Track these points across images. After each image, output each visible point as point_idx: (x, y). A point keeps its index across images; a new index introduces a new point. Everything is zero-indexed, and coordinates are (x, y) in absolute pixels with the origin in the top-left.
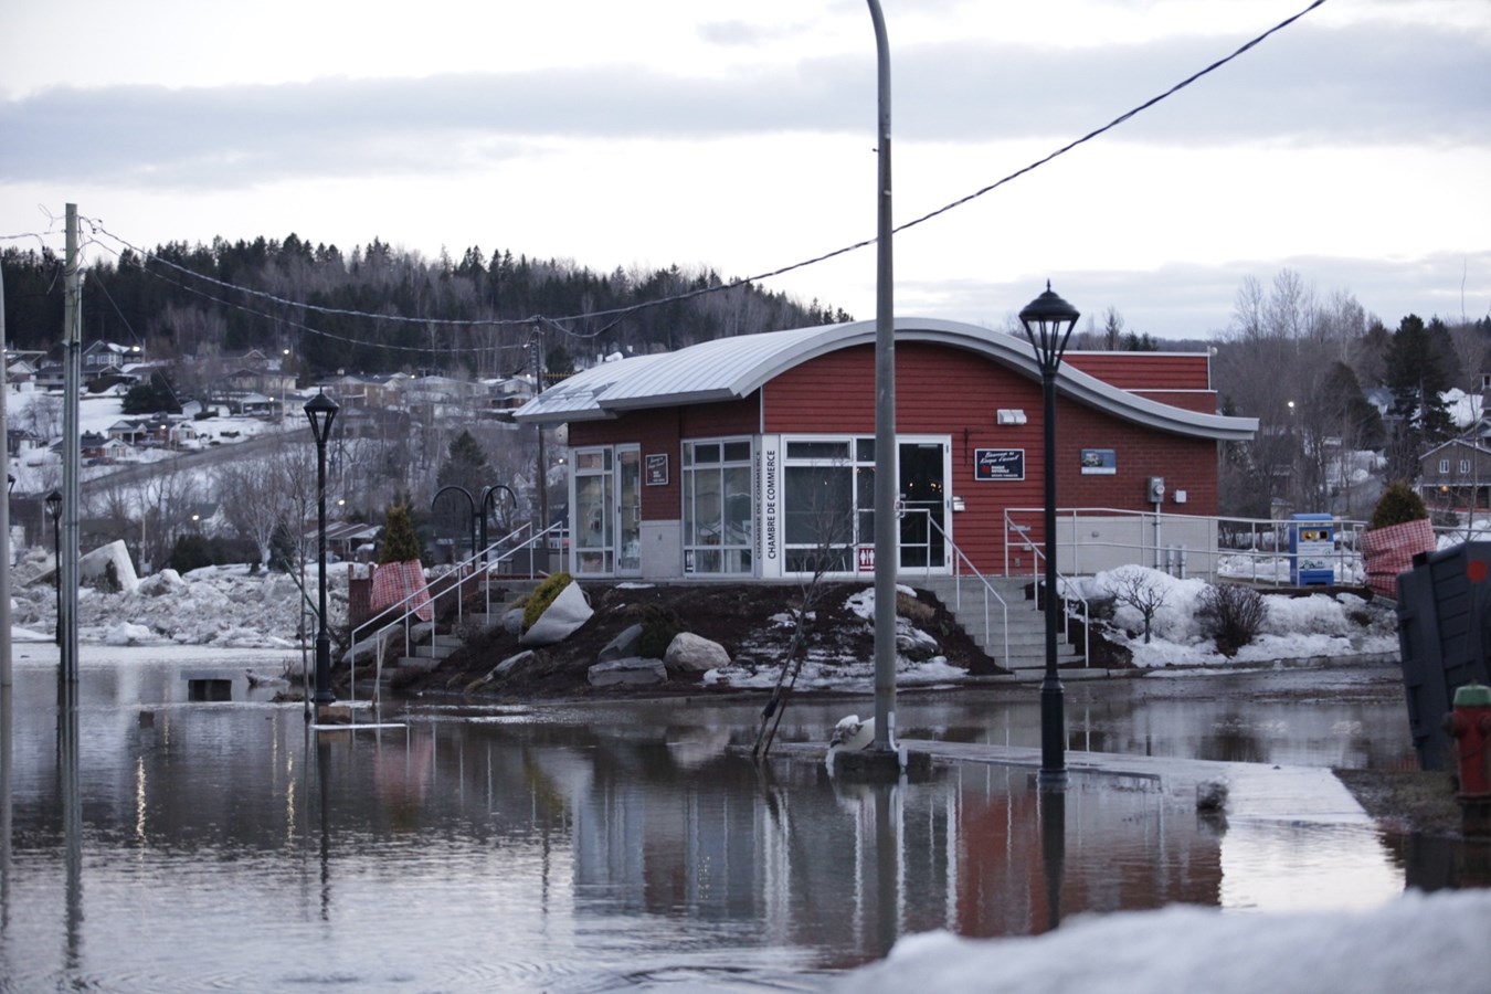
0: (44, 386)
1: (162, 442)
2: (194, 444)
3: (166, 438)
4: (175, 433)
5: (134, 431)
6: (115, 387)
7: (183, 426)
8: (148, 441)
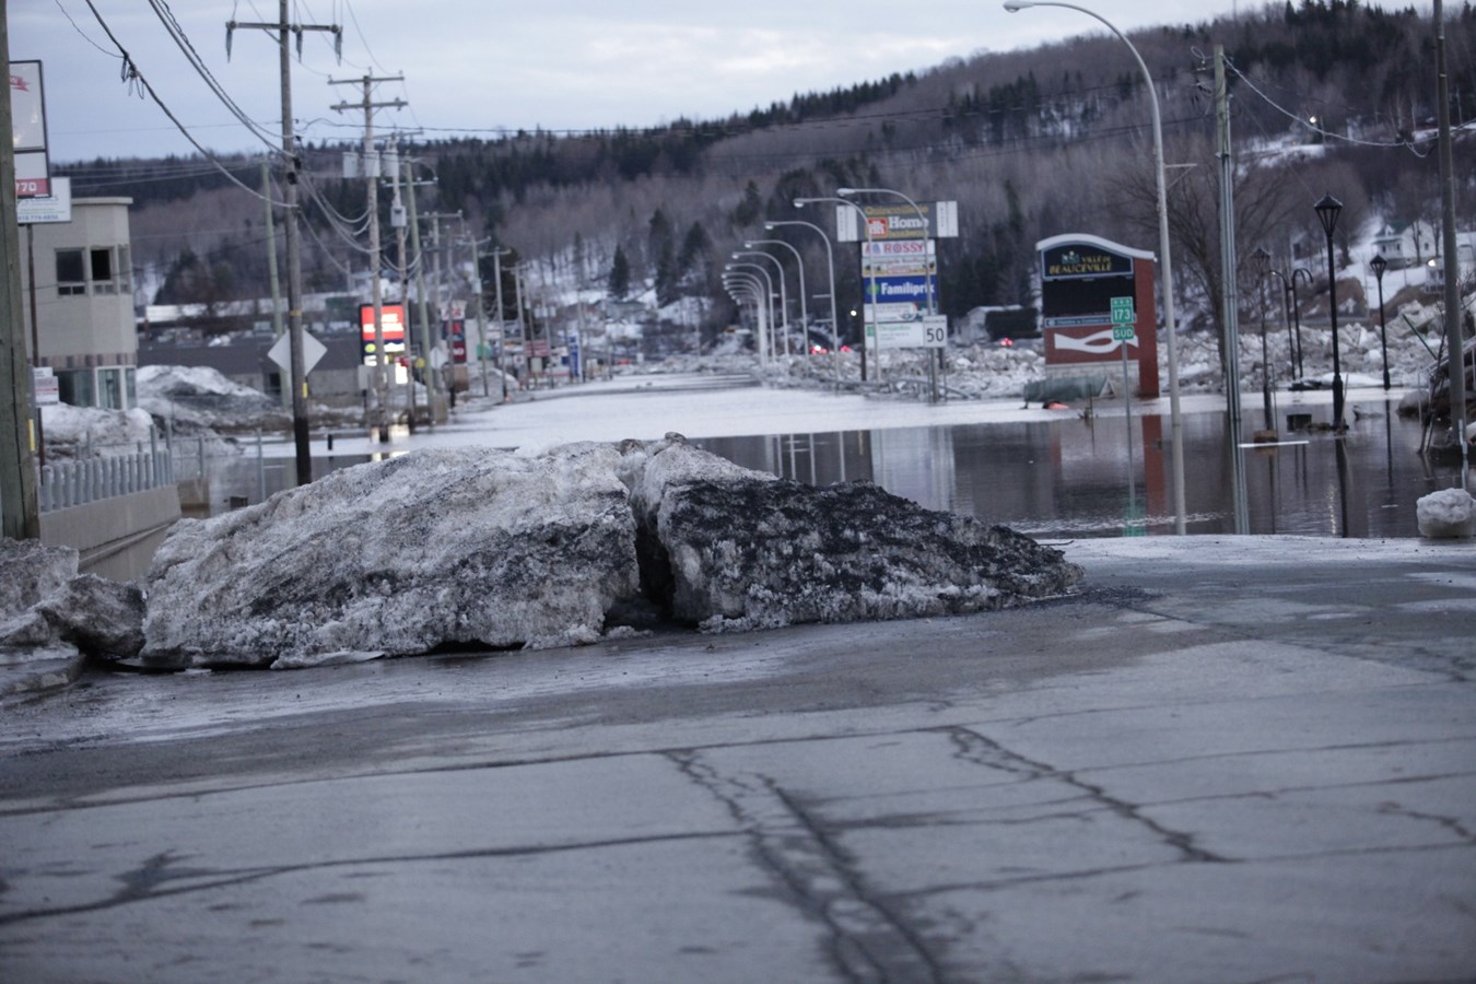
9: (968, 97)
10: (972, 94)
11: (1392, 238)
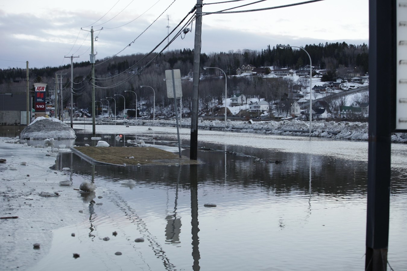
0: (298, 75)
1: (337, 88)
2: (345, 89)
3: (338, 87)
4: (340, 86)
5: (330, 85)
6: (316, 75)
7: (342, 84)
8: (334, 88)
9: (113, 64)
10: (114, 64)
11: (236, 98)
